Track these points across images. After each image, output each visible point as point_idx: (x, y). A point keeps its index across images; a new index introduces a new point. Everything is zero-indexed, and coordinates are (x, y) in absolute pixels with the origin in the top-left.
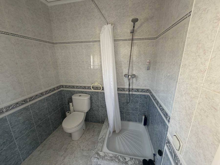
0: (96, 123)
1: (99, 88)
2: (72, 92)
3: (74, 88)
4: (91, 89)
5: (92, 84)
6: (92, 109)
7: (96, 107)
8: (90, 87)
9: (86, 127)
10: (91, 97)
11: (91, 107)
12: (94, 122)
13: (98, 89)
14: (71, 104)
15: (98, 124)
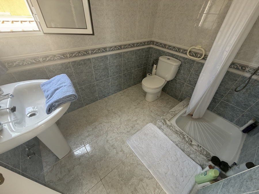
0: (173, 97)
1: (199, 56)
2: (162, 52)
3: (165, 48)
4: (186, 54)
5: (190, 47)
6: (175, 80)
7: (182, 80)
8: (187, 50)
9: (161, 96)
10: (181, 65)
11: (175, 77)
12: (170, 95)
13: (196, 57)
14: (155, 66)
15: (174, 99)
